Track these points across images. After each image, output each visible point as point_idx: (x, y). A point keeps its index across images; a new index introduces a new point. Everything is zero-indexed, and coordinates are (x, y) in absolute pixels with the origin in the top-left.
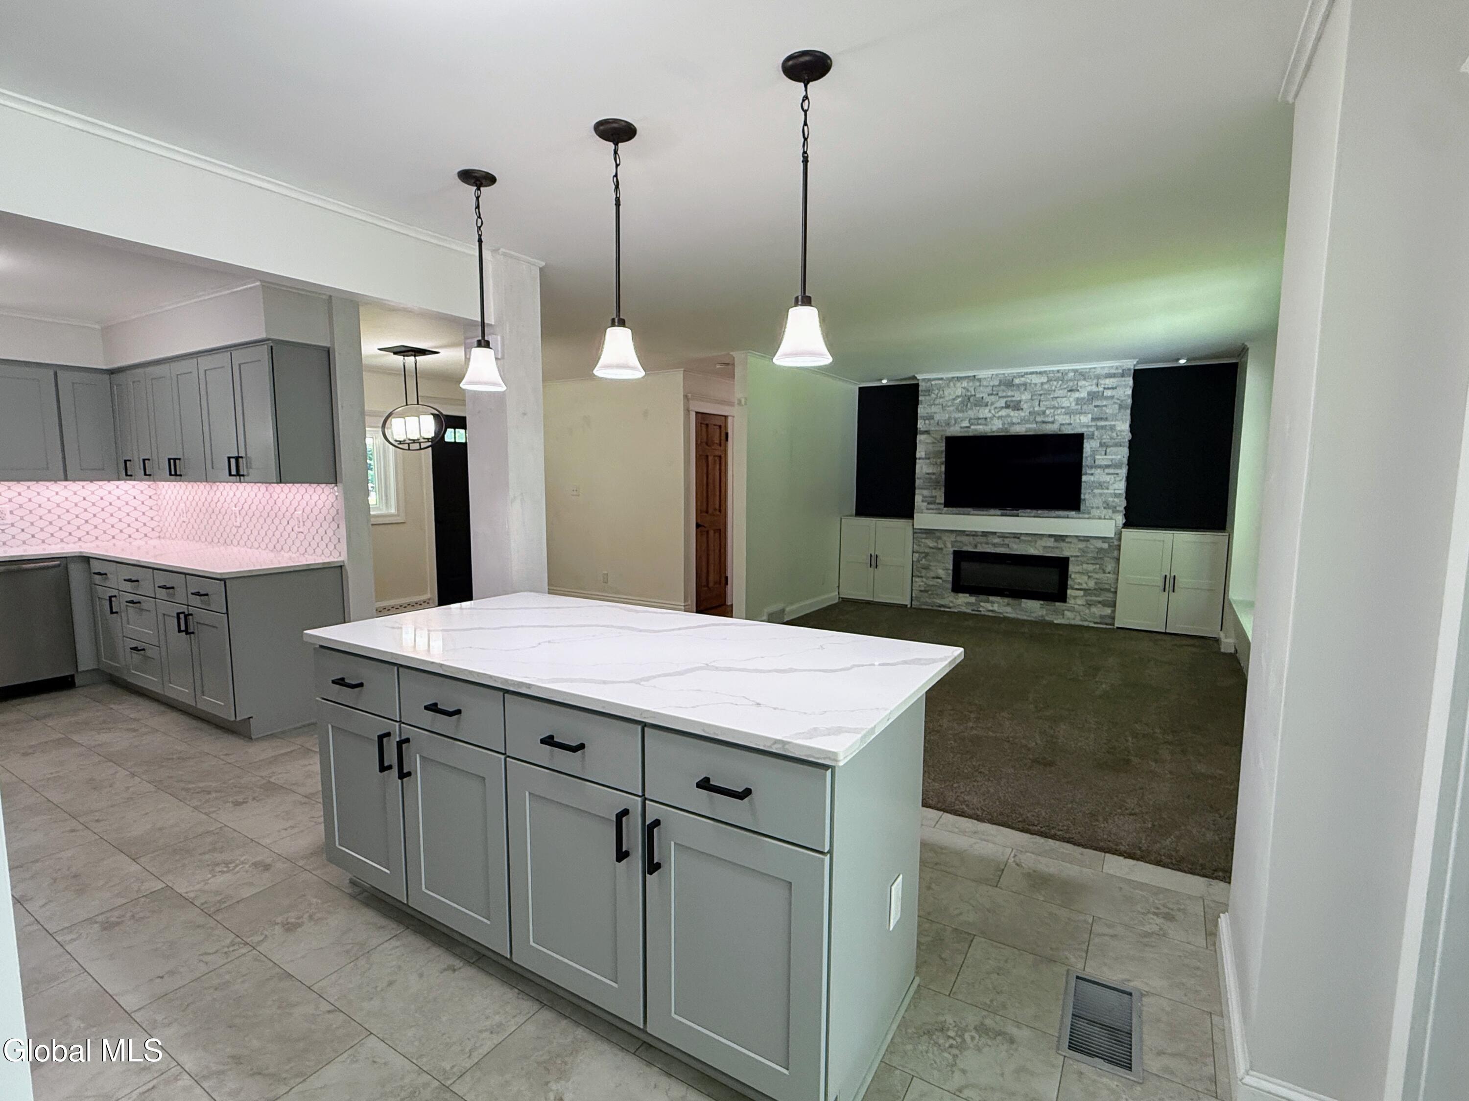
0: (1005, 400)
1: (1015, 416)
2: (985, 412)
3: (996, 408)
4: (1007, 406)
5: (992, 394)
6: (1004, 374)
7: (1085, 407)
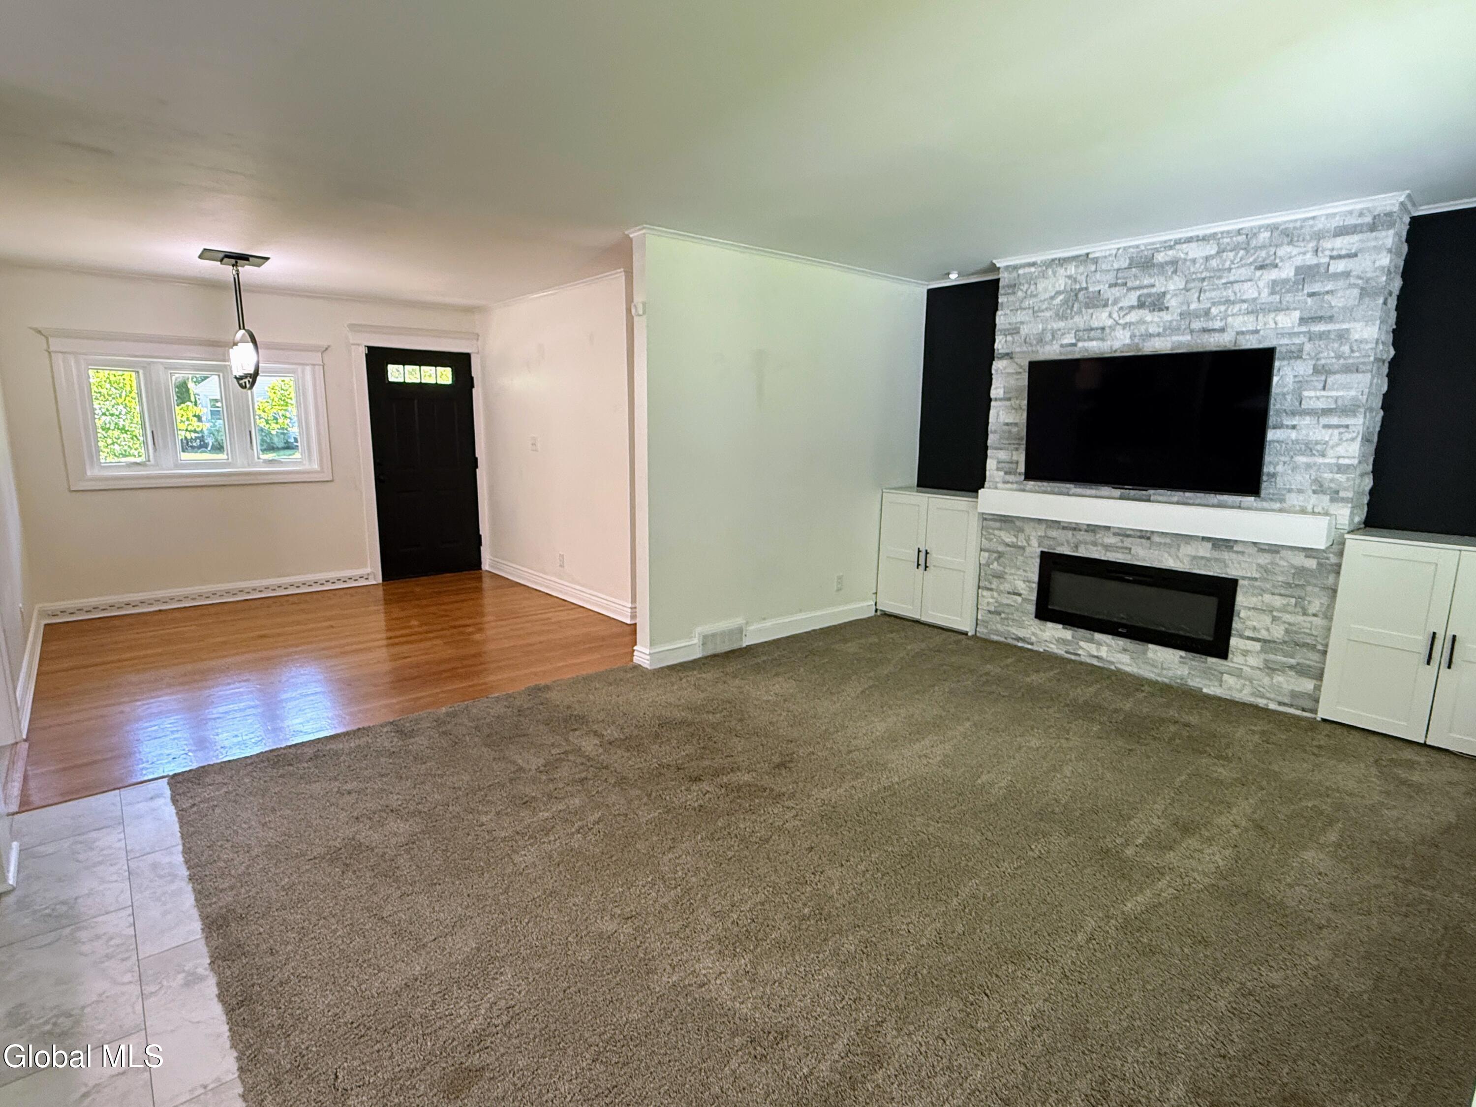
0: (1138, 293)
1: (1153, 320)
2: (1102, 318)
3: (1121, 308)
4: (1141, 305)
5: (1116, 285)
6: (1137, 246)
7: (1289, 297)
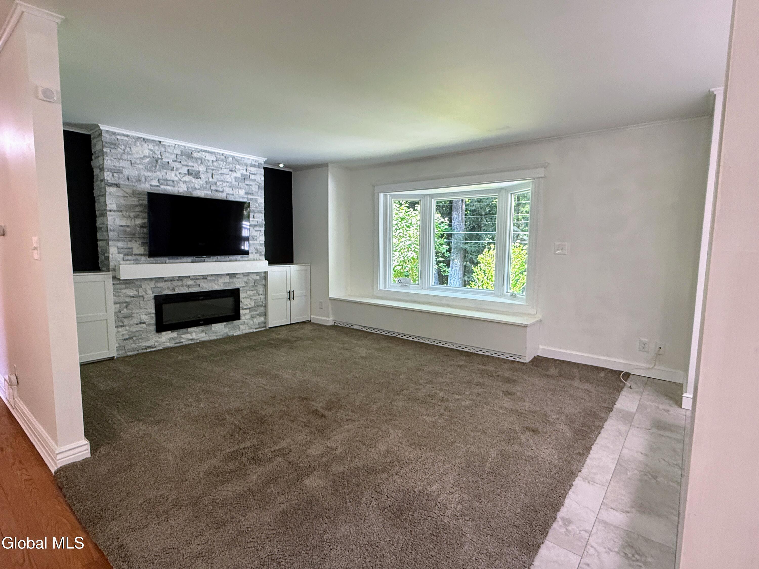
2: (172, 176)
3: (180, 173)
4: (189, 173)
5: (176, 161)
7: (240, 184)
